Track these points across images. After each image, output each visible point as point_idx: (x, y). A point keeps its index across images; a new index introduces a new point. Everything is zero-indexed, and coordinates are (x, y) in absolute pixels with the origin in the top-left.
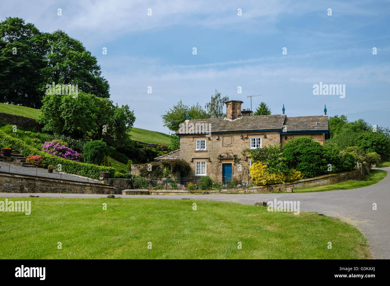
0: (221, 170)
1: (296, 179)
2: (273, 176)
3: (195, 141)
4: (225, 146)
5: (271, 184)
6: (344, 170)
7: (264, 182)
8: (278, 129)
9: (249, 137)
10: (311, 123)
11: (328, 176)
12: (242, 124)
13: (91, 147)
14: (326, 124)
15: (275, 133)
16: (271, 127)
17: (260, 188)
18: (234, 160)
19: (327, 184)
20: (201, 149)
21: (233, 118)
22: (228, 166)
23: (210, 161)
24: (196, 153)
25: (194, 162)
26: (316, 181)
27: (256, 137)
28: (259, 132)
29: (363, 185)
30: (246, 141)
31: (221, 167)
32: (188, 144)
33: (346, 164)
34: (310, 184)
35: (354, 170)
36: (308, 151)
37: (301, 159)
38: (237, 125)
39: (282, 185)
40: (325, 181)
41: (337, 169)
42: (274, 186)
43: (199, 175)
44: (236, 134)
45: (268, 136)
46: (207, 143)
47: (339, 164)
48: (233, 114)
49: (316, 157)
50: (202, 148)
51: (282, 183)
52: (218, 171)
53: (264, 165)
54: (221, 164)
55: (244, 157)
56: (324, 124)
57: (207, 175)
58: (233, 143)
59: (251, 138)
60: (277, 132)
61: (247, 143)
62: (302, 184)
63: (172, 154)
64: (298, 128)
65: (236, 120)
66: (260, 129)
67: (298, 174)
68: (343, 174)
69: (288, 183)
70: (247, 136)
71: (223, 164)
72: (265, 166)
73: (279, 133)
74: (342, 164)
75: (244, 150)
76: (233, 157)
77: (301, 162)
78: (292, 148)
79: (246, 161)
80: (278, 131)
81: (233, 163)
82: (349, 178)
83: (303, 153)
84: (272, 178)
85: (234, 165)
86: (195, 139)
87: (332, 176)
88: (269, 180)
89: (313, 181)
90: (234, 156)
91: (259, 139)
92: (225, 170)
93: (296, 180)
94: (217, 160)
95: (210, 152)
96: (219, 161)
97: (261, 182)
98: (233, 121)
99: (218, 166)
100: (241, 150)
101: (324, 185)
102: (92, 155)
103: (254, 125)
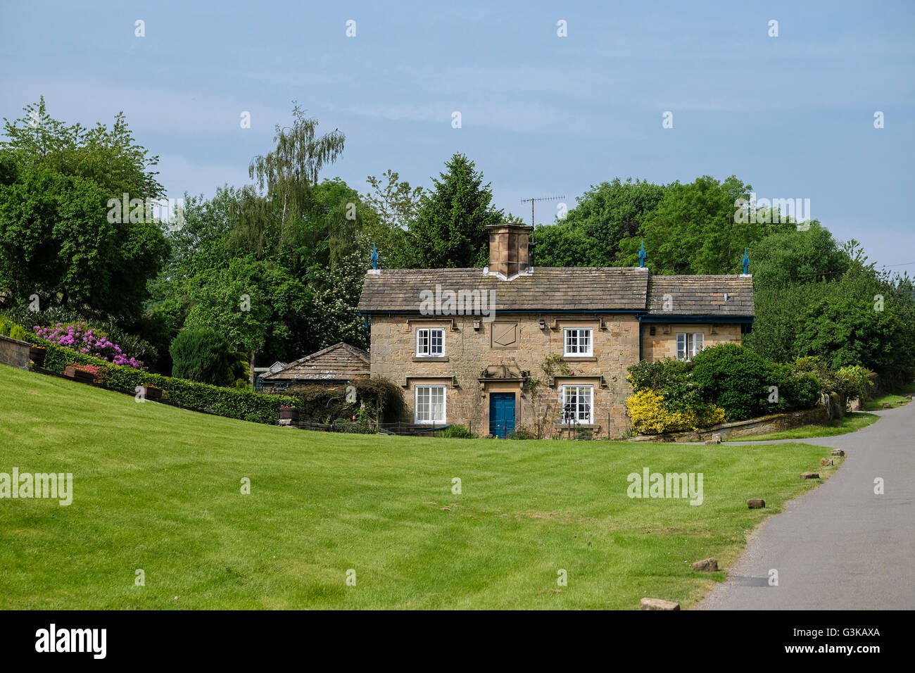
0: (487, 410)
1: (717, 421)
2: (676, 417)
3: (413, 332)
4: (497, 348)
5: (671, 432)
6: (800, 407)
7: (659, 427)
8: (635, 309)
9: (561, 326)
10: (712, 294)
11: (773, 417)
12: (537, 290)
13: (201, 346)
14: (748, 299)
15: (626, 317)
16: (618, 304)
17: (651, 439)
18: (521, 385)
19: (770, 432)
20: (433, 354)
21: (511, 272)
22: (505, 399)
23: (457, 387)
24: (417, 364)
25: (412, 389)
26: (751, 426)
27: (578, 327)
28: (586, 314)
29: (831, 434)
30: (554, 335)
31: (487, 401)
32: (395, 340)
33: (803, 396)
34: (740, 432)
35: (816, 407)
36: (739, 371)
37: (726, 385)
38: (525, 294)
39: (692, 433)
40: (768, 427)
41: (788, 405)
42: (677, 434)
43: (424, 422)
44: (527, 317)
45: (610, 325)
46: (447, 337)
47: (792, 396)
48: (509, 260)
49: (753, 382)
50: (434, 351)
51: (692, 430)
52: (478, 412)
53: (657, 396)
54: (488, 395)
55: (547, 376)
56: (743, 299)
57: (447, 423)
58: (518, 339)
59: (565, 328)
60: (633, 317)
61: (555, 340)
62: (727, 431)
63: (307, 364)
64: (683, 307)
65: (517, 276)
66: (590, 307)
67: (721, 412)
68: (797, 415)
69: (703, 430)
70: (557, 325)
71: (492, 395)
72: (661, 398)
73: (637, 318)
74: (797, 396)
75: (549, 360)
76: (521, 377)
77: (727, 390)
78: (711, 365)
79: (554, 387)
80: (635, 314)
81: (517, 391)
82: (808, 422)
83: (731, 375)
84: (673, 420)
85: (523, 396)
86: (414, 326)
87: (779, 418)
88: (670, 423)
89: (746, 427)
90: (524, 374)
91: (587, 333)
92: (495, 409)
93: (715, 424)
94: (475, 383)
95: (456, 361)
96: (483, 385)
97: (654, 427)
98: (511, 279)
99: (478, 400)
100: (541, 360)
101: (765, 433)
102: (205, 367)
103: (570, 294)
